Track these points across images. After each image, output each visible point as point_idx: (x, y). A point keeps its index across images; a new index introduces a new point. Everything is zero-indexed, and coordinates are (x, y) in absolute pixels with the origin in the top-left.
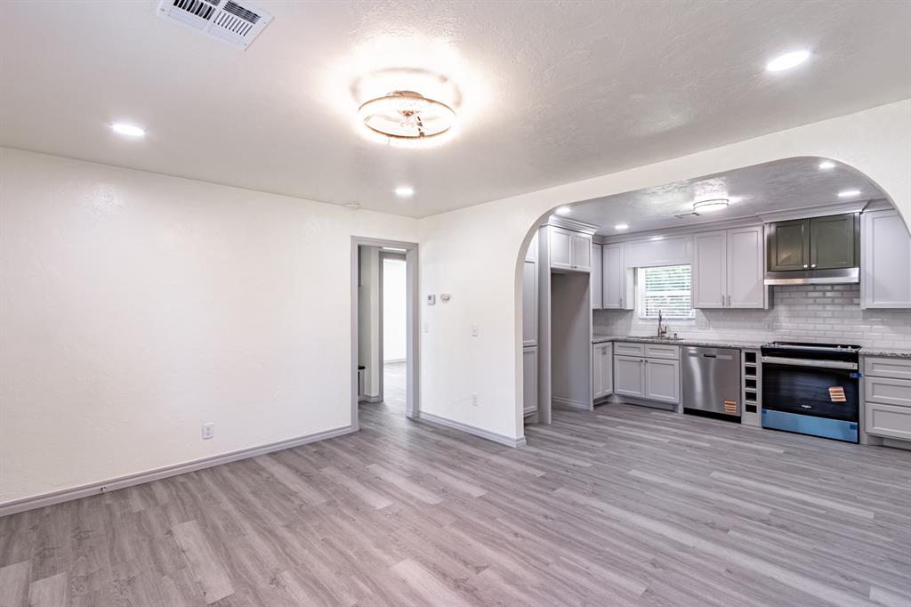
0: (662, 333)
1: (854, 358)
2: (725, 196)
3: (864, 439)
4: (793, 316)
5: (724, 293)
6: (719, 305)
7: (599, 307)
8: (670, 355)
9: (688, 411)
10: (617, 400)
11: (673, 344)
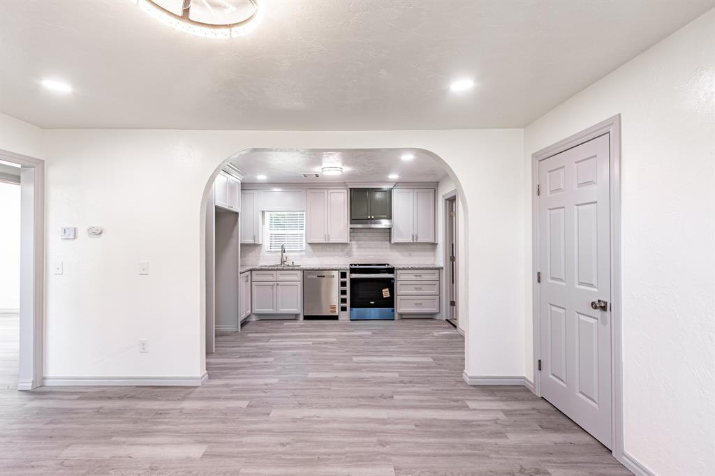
0: (282, 262)
1: (391, 270)
2: (339, 165)
3: (396, 317)
4: (359, 247)
6: (322, 241)
8: (294, 278)
9: (306, 318)
10: (254, 319)
11: (297, 270)
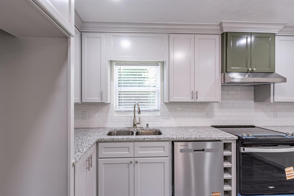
5: (192, 89)
6: (188, 99)
7: (79, 101)
8: (161, 152)
11: (163, 141)
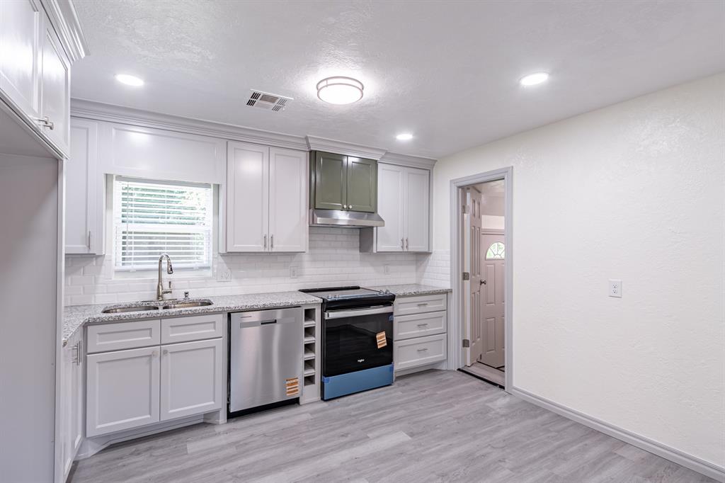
0: (160, 297)
3: (395, 378)
5: (265, 232)
6: (259, 248)
8: (208, 331)
9: (231, 416)
10: (90, 453)
11: (217, 312)
